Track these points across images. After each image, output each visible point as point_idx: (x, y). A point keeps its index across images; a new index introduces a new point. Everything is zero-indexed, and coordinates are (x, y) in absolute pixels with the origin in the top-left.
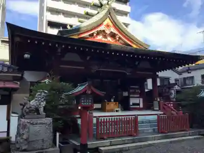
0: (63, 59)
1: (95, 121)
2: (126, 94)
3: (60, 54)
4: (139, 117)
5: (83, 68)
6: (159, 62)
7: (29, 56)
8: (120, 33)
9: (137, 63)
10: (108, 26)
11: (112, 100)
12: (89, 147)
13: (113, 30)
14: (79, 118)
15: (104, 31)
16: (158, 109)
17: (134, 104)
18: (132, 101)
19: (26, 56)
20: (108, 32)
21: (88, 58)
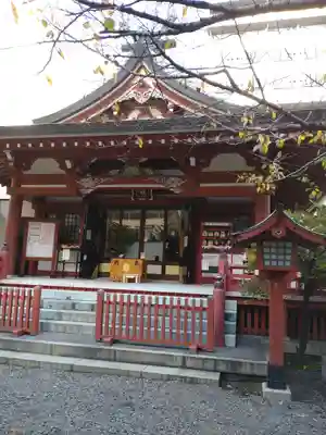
0: (25, 173)
3: (12, 164)
5: (64, 186)
8: (172, 95)
10: (143, 86)
13: (157, 94)
15: (133, 100)
20: (142, 100)
21: (69, 164)
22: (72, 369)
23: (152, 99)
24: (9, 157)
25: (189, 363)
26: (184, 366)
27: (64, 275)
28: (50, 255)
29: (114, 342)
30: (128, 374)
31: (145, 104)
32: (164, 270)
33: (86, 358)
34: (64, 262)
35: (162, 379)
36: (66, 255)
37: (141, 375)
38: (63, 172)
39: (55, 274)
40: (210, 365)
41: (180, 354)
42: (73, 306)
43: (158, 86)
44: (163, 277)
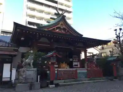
0: (39, 41)
1: (56, 72)
2: (71, 60)
3: (38, 38)
4: (78, 71)
5: (49, 45)
7: (24, 39)
8: (68, 29)
9: (76, 44)
11: (64, 63)
12: (54, 83)
14: (48, 70)
15: (60, 27)
16: (87, 67)
17: (75, 65)
18: (74, 64)
19: (22, 39)
23: (64, 28)
38: (49, 42)
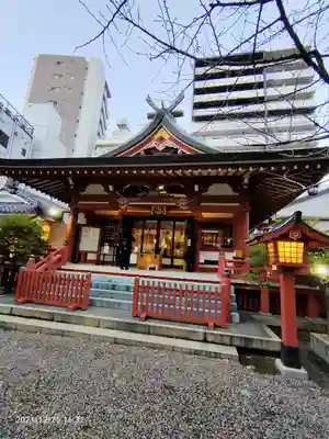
0: (83, 193)
3: (72, 187)
6: (246, 181)
8: (182, 146)
10: (162, 139)
13: (170, 144)
15: (154, 148)
17: (207, 262)
20: (161, 148)
21: (111, 188)
22: (116, 341)
24: (71, 182)
25: (209, 339)
26: (205, 341)
27: (104, 263)
28: (96, 250)
29: (147, 318)
30: (162, 348)
31: (163, 151)
32: (172, 262)
33: (126, 330)
34: (105, 255)
35: (190, 354)
36: (106, 249)
37: (173, 349)
38: (107, 193)
39: (98, 262)
40: (227, 341)
41: (201, 330)
42: (114, 287)
43: (171, 139)
44: (172, 267)
